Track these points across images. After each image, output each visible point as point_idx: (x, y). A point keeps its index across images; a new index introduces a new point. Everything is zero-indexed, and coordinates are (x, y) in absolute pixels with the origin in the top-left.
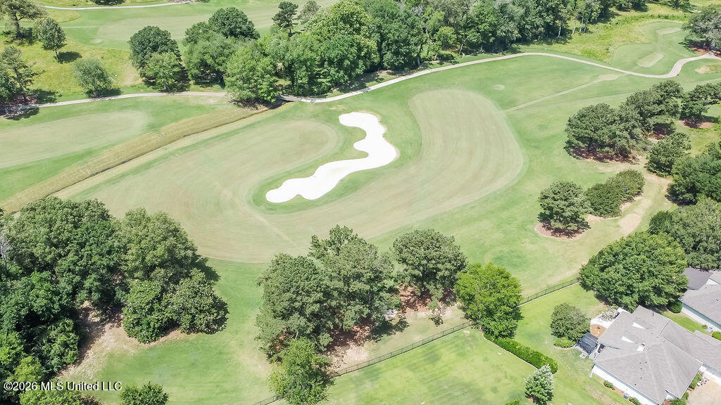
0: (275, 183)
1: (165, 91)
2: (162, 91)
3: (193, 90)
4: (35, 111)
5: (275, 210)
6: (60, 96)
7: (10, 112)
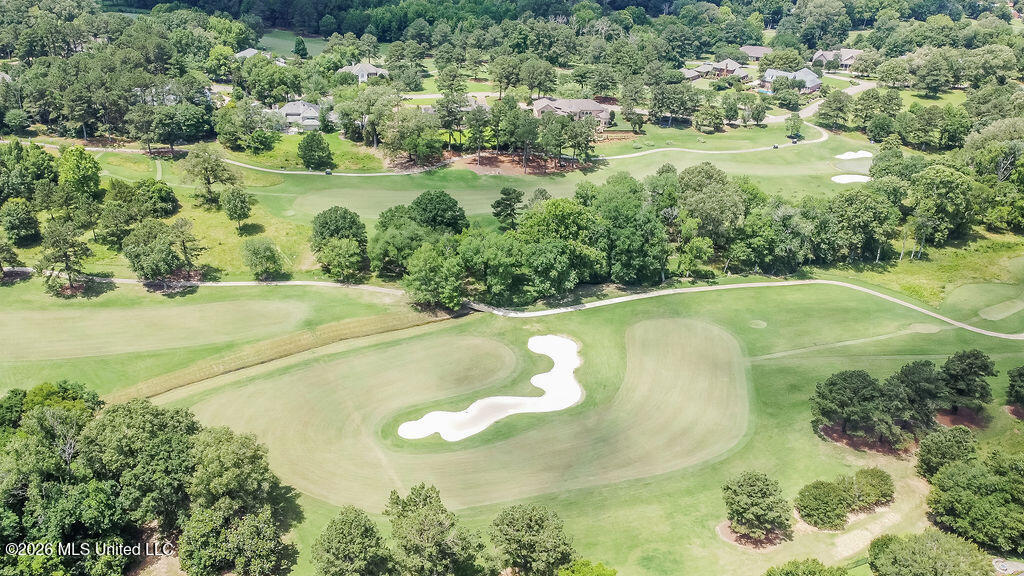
0: (415, 413)
1: (341, 282)
2: (338, 281)
3: (373, 284)
4: (193, 290)
5: (402, 447)
6: (227, 275)
7: (169, 287)
